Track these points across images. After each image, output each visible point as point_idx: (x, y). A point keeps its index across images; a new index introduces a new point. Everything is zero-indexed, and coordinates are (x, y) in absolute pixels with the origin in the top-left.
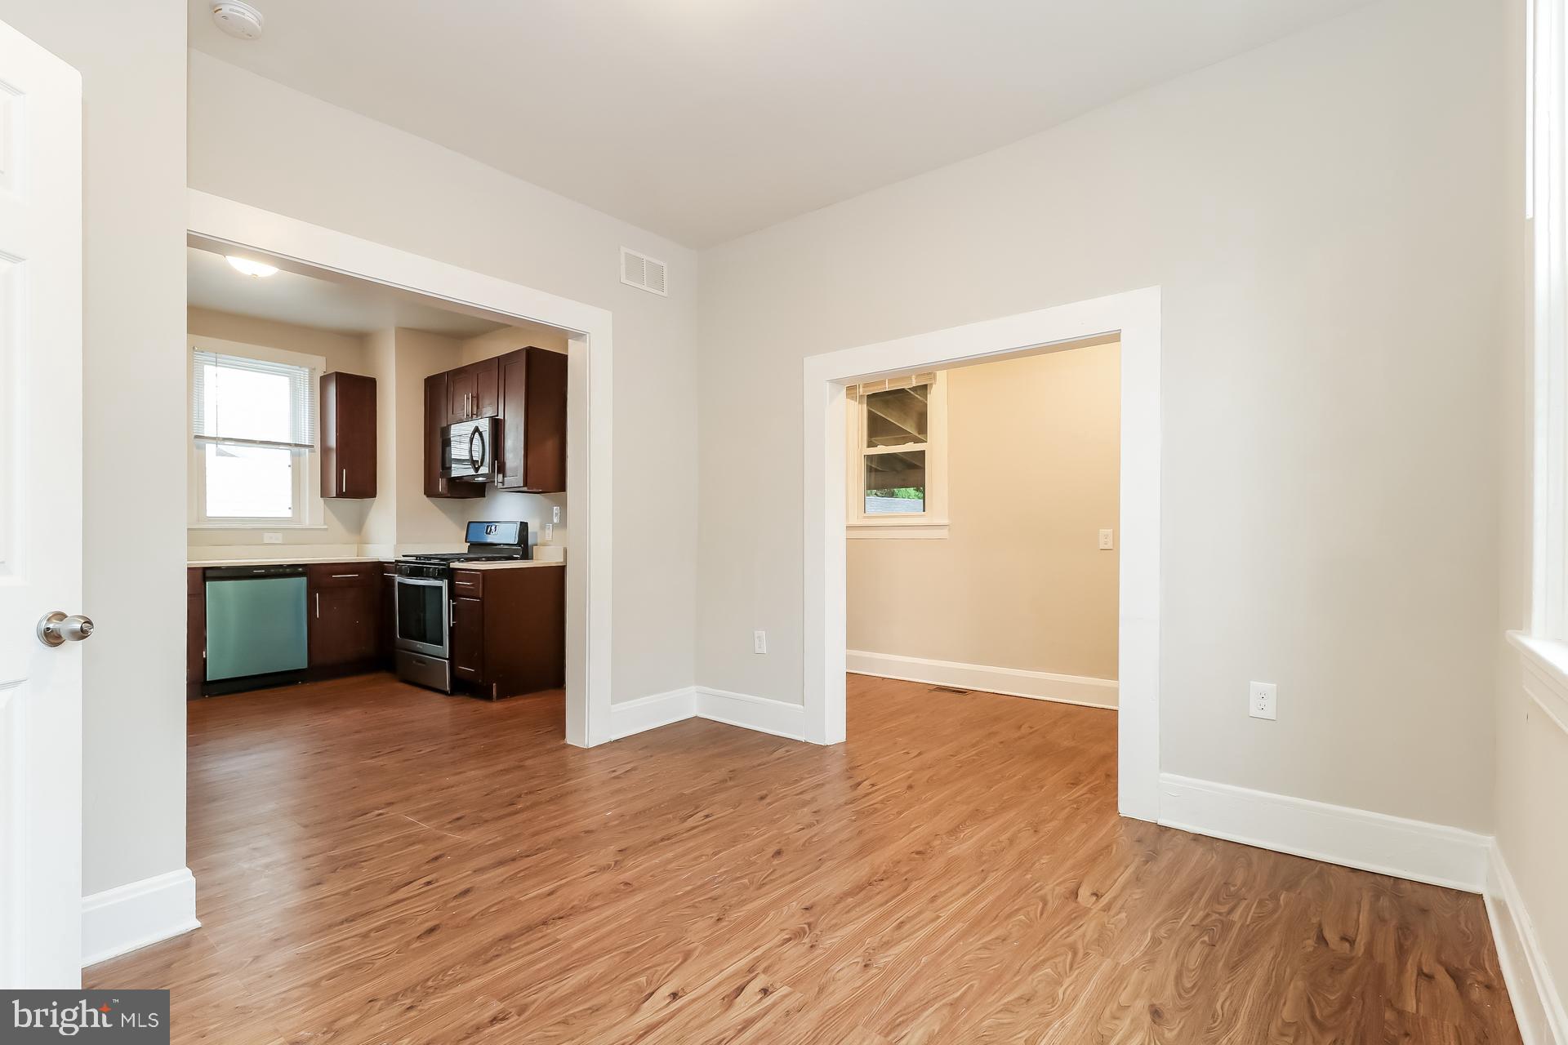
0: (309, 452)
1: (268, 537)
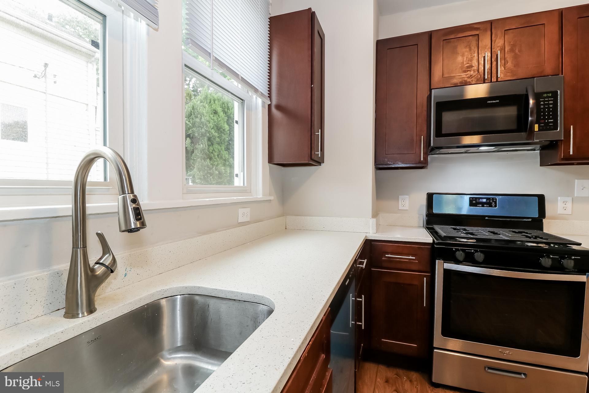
0: (262, 106)
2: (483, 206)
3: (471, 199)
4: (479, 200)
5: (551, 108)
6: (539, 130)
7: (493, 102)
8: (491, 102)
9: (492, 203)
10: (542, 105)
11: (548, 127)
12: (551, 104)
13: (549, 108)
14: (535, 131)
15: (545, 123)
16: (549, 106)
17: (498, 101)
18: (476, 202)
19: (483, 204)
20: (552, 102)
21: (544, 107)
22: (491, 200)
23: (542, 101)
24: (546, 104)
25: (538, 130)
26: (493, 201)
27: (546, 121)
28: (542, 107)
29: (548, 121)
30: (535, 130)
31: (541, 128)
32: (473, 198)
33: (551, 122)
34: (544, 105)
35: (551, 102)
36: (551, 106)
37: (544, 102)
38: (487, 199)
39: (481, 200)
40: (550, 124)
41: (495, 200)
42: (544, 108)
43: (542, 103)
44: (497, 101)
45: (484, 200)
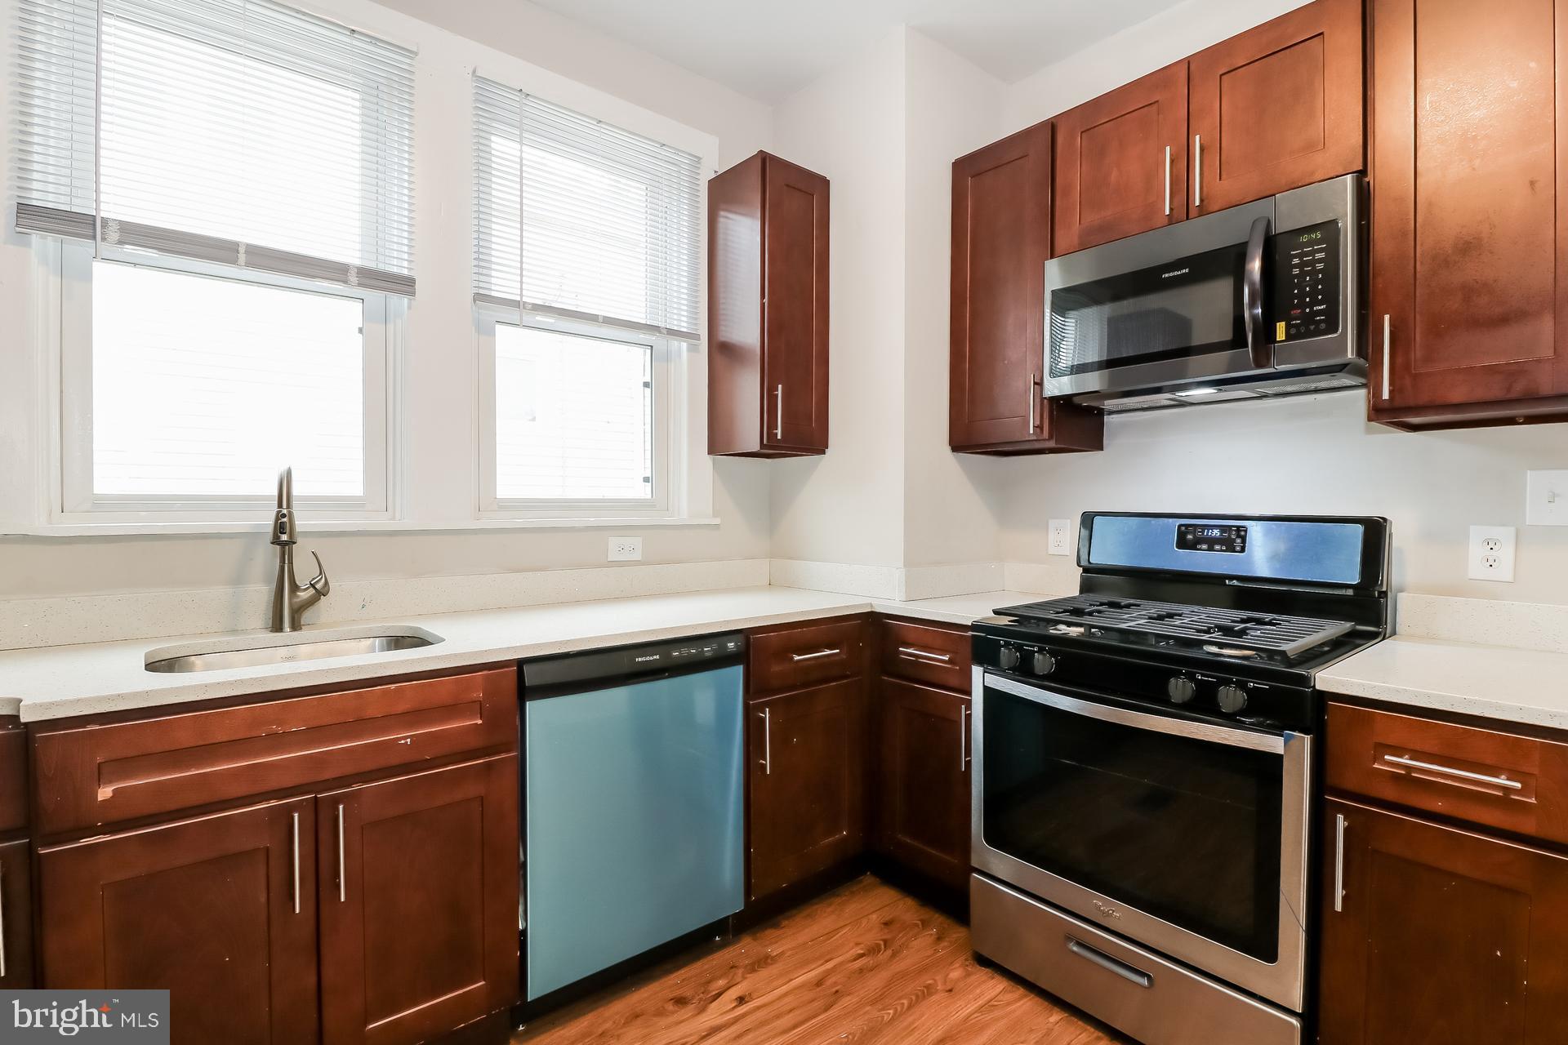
0: (689, 350)
1: (618, 548)
2: (1211, 549)
3: (1183, 528)
4: (1203, 532)
5: (1320, 271)
6: (1289, 337)
7: (1176, 273)
8: (1171, 274)
9: (1235, 539)
10: (1296, 266)
11: (1312, 327)
12: (1320, 261)
13: (1315, 272)
14: (1278, 340)
15: (1303, 316)
16: (1314, 267)
17: (1187, 270)
18: (1195, 536)
19: (1211, 543)
20: (1321, 255)
21: (1302, 270)
22: (1234, 533)
23: (1295, 256)
24: (1307, 264)
25: (1284, 338)
26: (1239, 536)
27: (1308, 310)
28: (1296, 271)
29: (1311, 309)
30: (1278, 337)
31: (1293, 331)
32: (1187, 526)
33: (1320, 313)
34: (1301, 266)
35: (1319, 256)
36: (1320, 266)
37: (1301, 259)
38: (1223, 528)
39: (1208, 532)
40: (1318, 318)
41: (1243, 533)
42: (1303, 274)
43: (1296, 261)
44: (1184, 271)
45: (1216, 533)
